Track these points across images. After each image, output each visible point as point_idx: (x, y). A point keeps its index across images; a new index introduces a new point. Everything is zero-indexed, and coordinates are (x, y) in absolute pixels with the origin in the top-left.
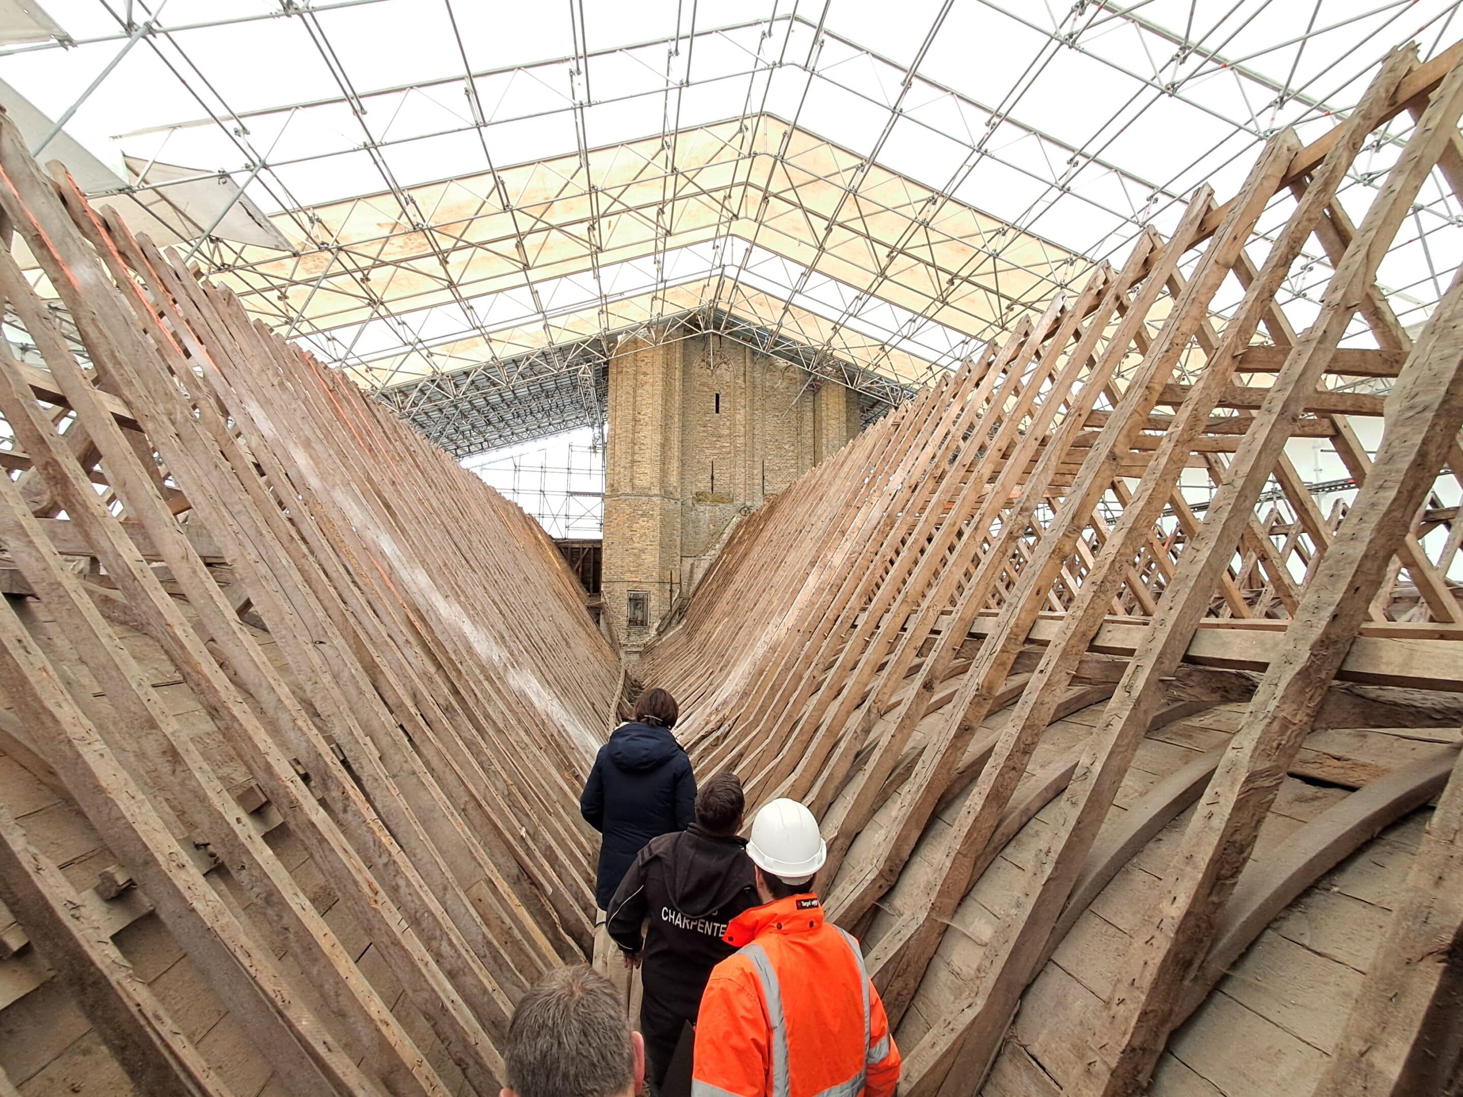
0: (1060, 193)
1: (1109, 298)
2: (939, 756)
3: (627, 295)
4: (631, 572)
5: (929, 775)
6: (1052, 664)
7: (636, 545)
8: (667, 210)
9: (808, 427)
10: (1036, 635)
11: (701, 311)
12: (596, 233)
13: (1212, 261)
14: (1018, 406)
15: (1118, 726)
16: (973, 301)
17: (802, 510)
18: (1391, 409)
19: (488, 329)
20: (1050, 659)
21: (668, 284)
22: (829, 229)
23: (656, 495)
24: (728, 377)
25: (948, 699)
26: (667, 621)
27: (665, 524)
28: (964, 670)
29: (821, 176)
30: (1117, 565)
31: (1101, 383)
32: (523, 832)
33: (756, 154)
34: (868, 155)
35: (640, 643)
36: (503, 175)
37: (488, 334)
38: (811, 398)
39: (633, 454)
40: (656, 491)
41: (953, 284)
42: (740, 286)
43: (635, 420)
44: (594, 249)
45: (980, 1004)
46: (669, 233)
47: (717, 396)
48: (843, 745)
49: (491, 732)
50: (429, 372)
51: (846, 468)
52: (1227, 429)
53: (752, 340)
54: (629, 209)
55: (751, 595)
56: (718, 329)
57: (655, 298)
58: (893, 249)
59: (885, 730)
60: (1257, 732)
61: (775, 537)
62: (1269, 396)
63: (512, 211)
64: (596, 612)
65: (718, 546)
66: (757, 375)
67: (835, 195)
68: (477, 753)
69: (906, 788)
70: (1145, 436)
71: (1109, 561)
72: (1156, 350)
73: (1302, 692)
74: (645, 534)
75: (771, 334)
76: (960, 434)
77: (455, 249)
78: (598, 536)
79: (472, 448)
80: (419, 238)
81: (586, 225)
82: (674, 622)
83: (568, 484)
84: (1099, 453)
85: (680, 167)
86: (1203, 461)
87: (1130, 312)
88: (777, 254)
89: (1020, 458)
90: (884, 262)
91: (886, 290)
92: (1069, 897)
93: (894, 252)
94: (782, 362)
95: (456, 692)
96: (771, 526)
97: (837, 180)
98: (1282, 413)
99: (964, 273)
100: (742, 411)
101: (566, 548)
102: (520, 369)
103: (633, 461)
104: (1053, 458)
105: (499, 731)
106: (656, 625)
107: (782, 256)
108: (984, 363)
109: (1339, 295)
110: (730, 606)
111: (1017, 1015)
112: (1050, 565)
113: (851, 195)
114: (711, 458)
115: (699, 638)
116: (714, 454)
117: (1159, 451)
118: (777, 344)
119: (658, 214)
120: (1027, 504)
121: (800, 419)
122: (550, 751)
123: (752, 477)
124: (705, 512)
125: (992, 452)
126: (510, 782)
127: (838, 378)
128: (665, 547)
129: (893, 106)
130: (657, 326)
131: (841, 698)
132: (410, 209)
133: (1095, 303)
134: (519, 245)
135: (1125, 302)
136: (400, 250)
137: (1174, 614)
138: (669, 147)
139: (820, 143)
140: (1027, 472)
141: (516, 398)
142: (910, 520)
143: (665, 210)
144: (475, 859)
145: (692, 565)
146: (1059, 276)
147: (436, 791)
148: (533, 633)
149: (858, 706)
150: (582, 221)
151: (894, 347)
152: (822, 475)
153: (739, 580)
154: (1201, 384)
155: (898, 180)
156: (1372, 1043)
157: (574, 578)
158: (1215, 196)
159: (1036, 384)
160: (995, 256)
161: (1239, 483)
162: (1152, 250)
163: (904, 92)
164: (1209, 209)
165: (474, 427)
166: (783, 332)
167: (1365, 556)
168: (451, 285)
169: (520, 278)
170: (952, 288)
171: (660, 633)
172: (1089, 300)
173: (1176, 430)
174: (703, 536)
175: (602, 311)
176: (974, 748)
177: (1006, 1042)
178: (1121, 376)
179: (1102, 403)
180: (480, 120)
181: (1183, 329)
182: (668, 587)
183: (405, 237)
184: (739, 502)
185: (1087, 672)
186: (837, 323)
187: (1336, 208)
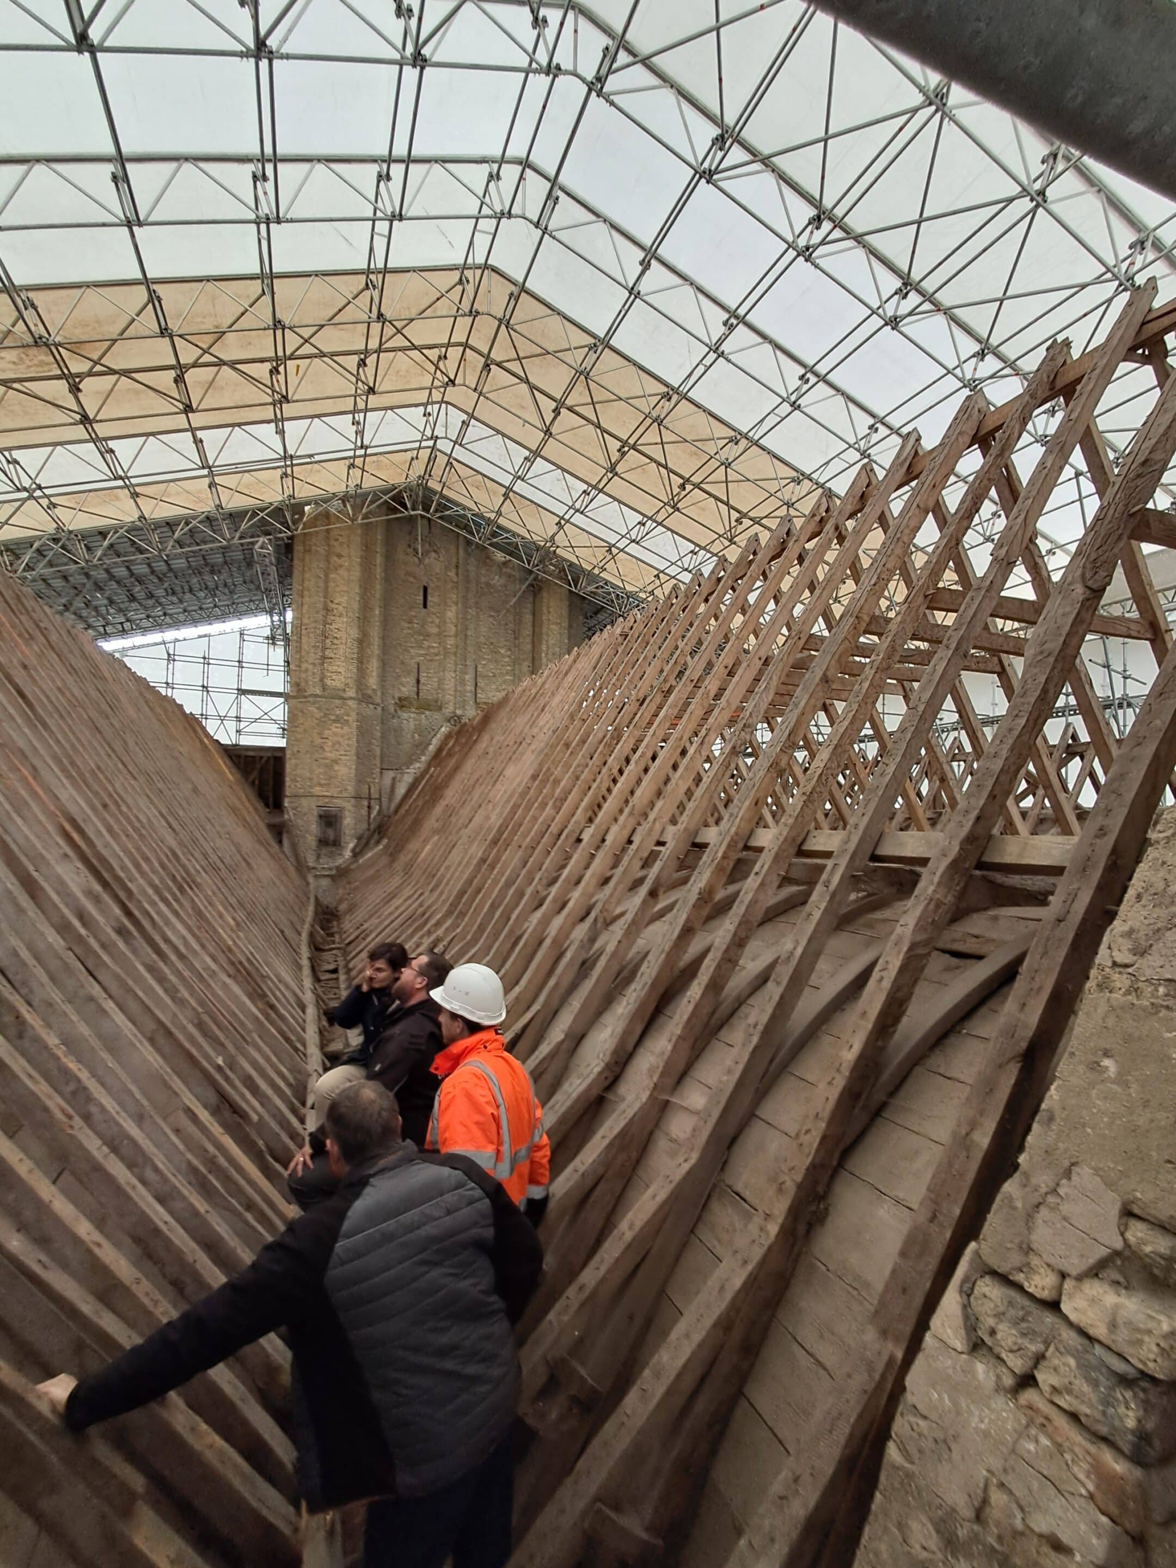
0: (790, 409)
1: (829, 527)
2: (663, 956)
3: (317, 458)
4: (320, 785)
5: (654, 974)
6: (766, 867)
7: (329, 755)
8: (371, 360)
9: (527, 631)
10: (754, 843)
11: (409, 488)
12: (281, 378)
13: (915, 505)
14: (745, 624)
15: (817, 915)
16: (704, 510)
17: (521, 720)
18: (1029, 651)
19: (133, 481)
20: (764, 863)
21: (369, 451)
22: (557, 412)
23: (351, 698)
24: (438, 568)
25: (670, 908)
26: (364, 841)
27: (363, 732)
28: (685, 881)
29: (550, 350)
30: (824, 778)
31: (820, 608)
32: (220, 1061)
33: (478, 313)
34: (602, 335)
35: (332, 865)
36: (159, 289)
37: (133, 486)
38: (531, 599)
39: (324, 649)
40: (351, 693)
41: (684, 489)
42: (454, 463)
43: (327, 609)
44: (277, 397)
45: (695, 1157)
46: (372, 390)
47: (425, 589)
48: (569, 955)
49: (173, 958)
50: (51, 528)
51: (570, 678)
52: (919, 660)
53: (466, 527)
54: (322, 355)
55: (466, 811)
56: (428, 511)
57: (352, 466)
58: (625, 443)
59: (610, 940)
60: (918, 912)
61: (491, 749)
62: (950, 632)
63: (171, 337)
64: (278, 831)
65: (423, 758)
66: (472, 568)
67: (566, 375)
68: (161, 980)
69: (633, 986)
70: (855, 662)
71: (817, 775)
72: (868, 580)
73: (952, 879)
74: (339, 743)
75: (489, 522)
76: (688, 649)
77: (90, 374)
78: (282, 743)
79: (109, 629)
80: (42, 356)
81: (268, 366)
82: (372, 842)
83: (240, 681)
84: (814, 675)
85: (388, 315)
86: (900, 689)
87: (847, 544)
88: (498, 432)
89: (744, 677)
90: (615, 456)
91: (616, 487)
92: (771, 1061)
93: (625, 447)
94: (500, 556)
95: (129, 914)
96: (486, 737)
97: (567, 357)
98: (956, 649)
99: (695, 479)
100: (454, 608)
101: (239, 757)
102: (177, 535)
103: (324, 658)
104: (775, 678)
105: (181, 957)
106: (351, 845)
107: (504, 435)
108: (714, 578)
109: (1004, 551)
110: (440, 823)
111: (725, 1163)
112: (767, 779)
113: (582, 377)
114: (417, 659)
115: (403, 859)
116: (422, 655)
117: (863, 676)
118: (494, 534)
119: (359, 366)
120: (750, 721)
121: (519, 622)
122: (240, 979)
123: (463, 683)
124: (409, 720)
125: (719, 670)
126: (200, 1010)
127: (560, 579)
128: (363, 757)
129: (631, 285)
130: (355, 499)
131: (566, 911)
132: (29, 315)
133: (818, 530)
134: (179, 380)
135: (843, 532)
136: (12, 366)
137: (866, 819)
138: (374, 287)
139: (550, 312)
140: (750, 691)
141: (171, 570)
142: (637, 733)
143: (367, 361)
144: (170, 1088)
145: (394, 779)
146: (786, 494)
147: (120, 1018)
148: (210, 851)
149: (582, 919)
150: (262, 361)
151: (622, 550)
152: (544, 683)
153: (451, 795)
154: (899, 618)
155: (634, 368)
156: (973, 1125)
157: (249, 790)
158: (922, 442)
159: (762, 604)
160: (727, 465)
161: (921, 708)
162: (868, 486)
163: (642, 273)
164: (916, 453)
165: (111, 602)
166: (501, 521)
167: (1002, 770)
168: (85, 420)
169: (181, 421)
170: (684, 493)
171: (356, 854)
172: (812, 527)
173: (878, 658)
174: (406, 747)
175: (285, 475)
176: (694, 949)
177: (715, 1186)
178: (837, 600)
179: (820, 628)
180: (133, 217)
181: (889, 566)
182: (366, 803)
183: (21, 350)
184: (449, 710)
185: (794, 874)
186: (562, 518)
187: (1011, 469)
